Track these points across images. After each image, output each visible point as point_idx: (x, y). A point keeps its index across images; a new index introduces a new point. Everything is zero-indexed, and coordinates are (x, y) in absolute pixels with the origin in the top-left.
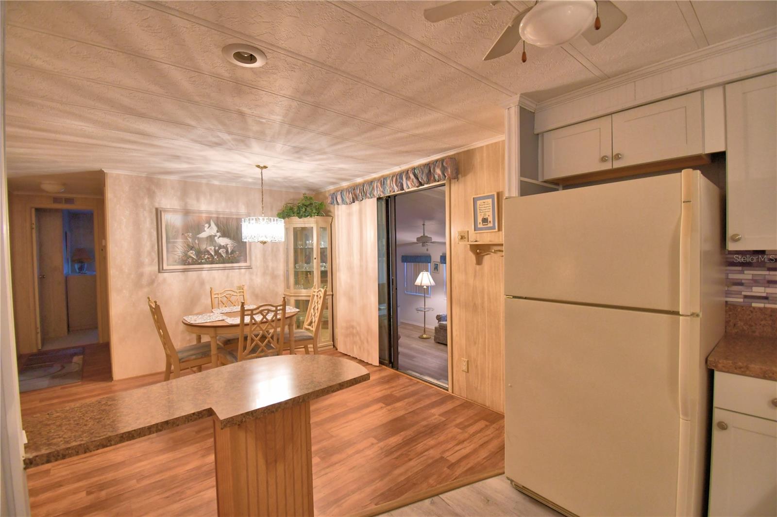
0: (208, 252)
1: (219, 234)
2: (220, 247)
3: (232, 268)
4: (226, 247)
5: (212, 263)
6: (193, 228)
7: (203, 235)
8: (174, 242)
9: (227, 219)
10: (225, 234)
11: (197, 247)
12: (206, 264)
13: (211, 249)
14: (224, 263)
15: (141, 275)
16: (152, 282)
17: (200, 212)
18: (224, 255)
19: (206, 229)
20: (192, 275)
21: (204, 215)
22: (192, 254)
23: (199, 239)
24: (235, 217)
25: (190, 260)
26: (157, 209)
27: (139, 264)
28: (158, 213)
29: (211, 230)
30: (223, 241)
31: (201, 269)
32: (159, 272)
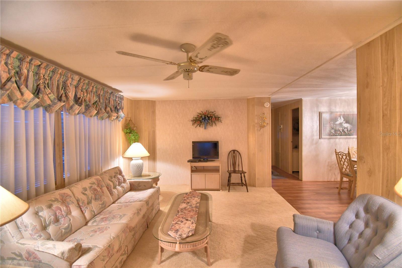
0: (339, 130)
1: (344, 122)
2: (345, 128)
3: (350, 138)
4: (347, 128)
5: (341, 135)
6: (334, 119)
7: (338, 123)
8: (326, 126)
9: (349, 114)
10: (347, 122)
11: (335, 128)
12: (338, 136)
13: (341, 129)
14: (346, 135)
15: (313, 140)
16: (317, 143)
17: (337, 112)
18: (346, 132)
19: (339, 120)
20: (332, 141)
21: (338, 113)
22: (333, 131)
23: (336, 124)
24: (352, 113)
25: (332, 134)
26: (320, 113)
27: (313, 135)
28: (320, 114)
29: (341, 120)
30: (346, 125)
31: (336, 138)
32: (320, 138)
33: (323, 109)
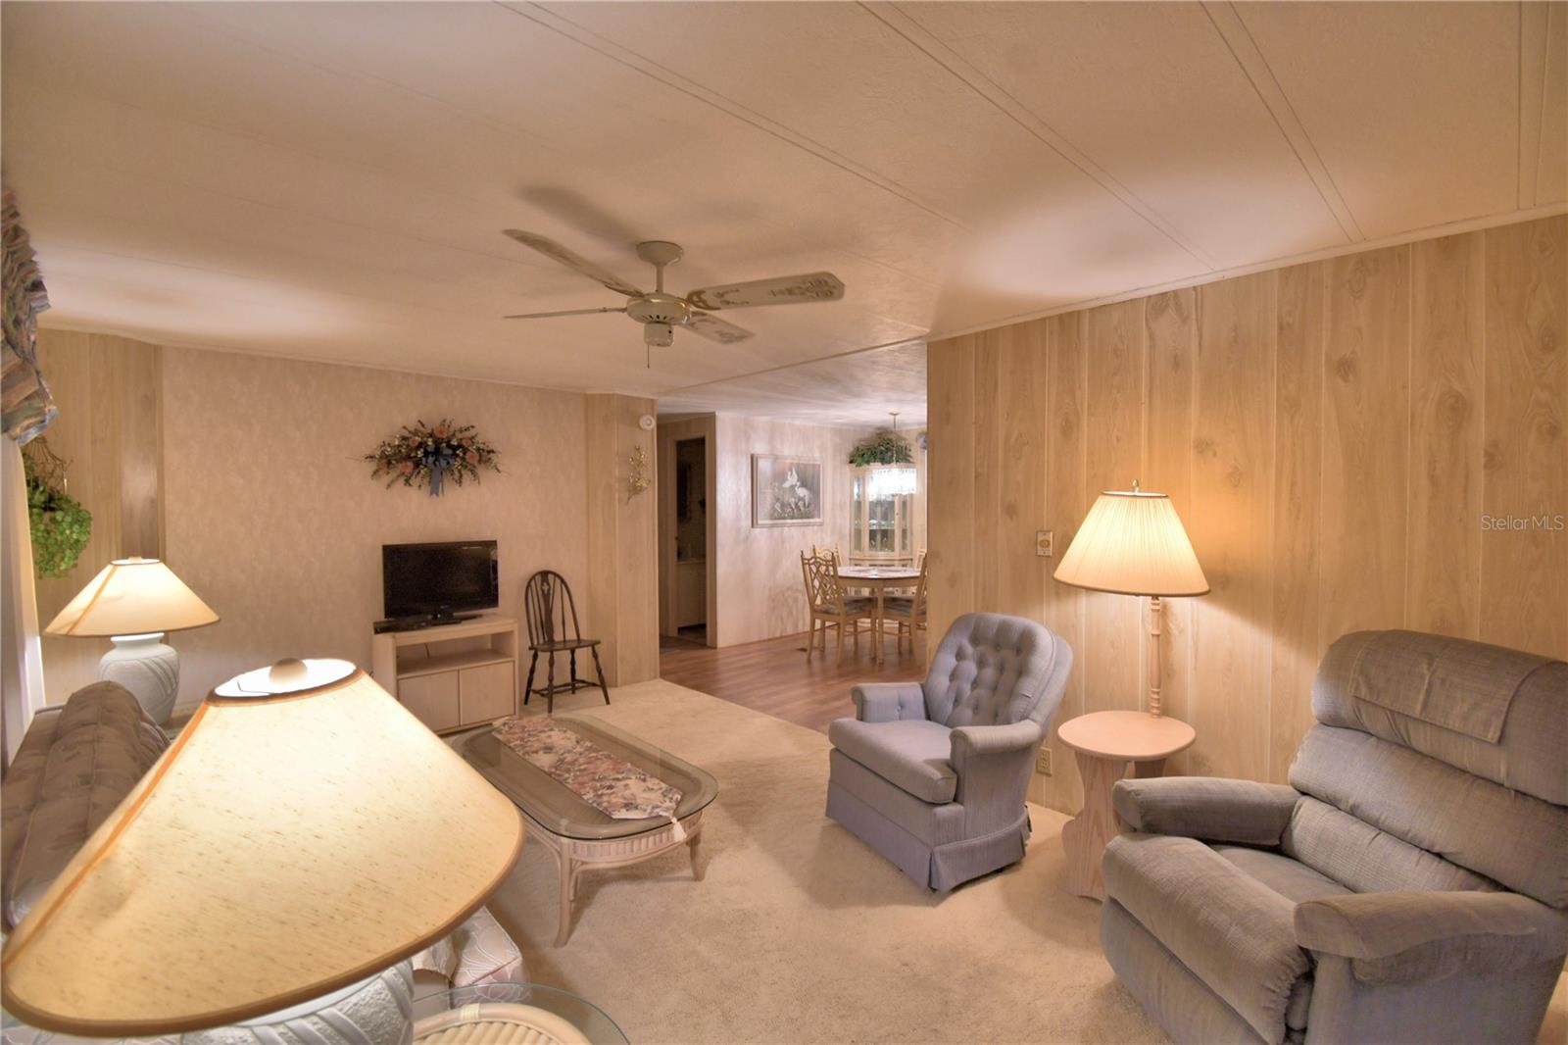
0: (790, 504)
1: (798, 484)
2: (800, 499)
3: (808, 525)
4: (803, 499)
5: (792, 518)
6: (779, 477)
7: (787, 485)
8: (765, 493)
9: (805, 465)
10: (804, 485)
11: (781, 498)
12: (787, 519)
13: (792, 500)
14: (802, 518)
15: (739, 530)
16: (747, 538)
17: (785, 458)
18: (802, 509)
19: (789, 478)
20: (776, 531)
21: (788, 461)
22: (778, 506)
23: (783, 489)
24: (811, 462)
25: (776, 514)
26: (752, 457)
27: (738, 518)
28: (753, 460)
29: (792, 479)
30: (802, 492)
31: (783, 525)
32: (753, 526)
33: (759, 448)
